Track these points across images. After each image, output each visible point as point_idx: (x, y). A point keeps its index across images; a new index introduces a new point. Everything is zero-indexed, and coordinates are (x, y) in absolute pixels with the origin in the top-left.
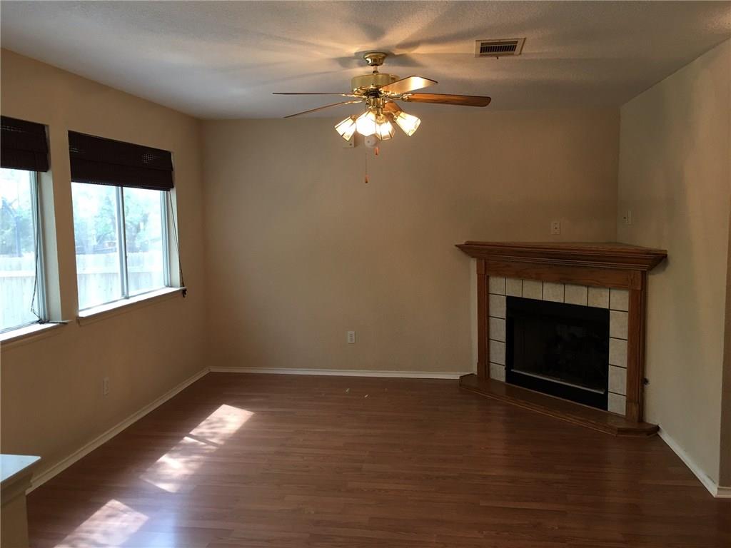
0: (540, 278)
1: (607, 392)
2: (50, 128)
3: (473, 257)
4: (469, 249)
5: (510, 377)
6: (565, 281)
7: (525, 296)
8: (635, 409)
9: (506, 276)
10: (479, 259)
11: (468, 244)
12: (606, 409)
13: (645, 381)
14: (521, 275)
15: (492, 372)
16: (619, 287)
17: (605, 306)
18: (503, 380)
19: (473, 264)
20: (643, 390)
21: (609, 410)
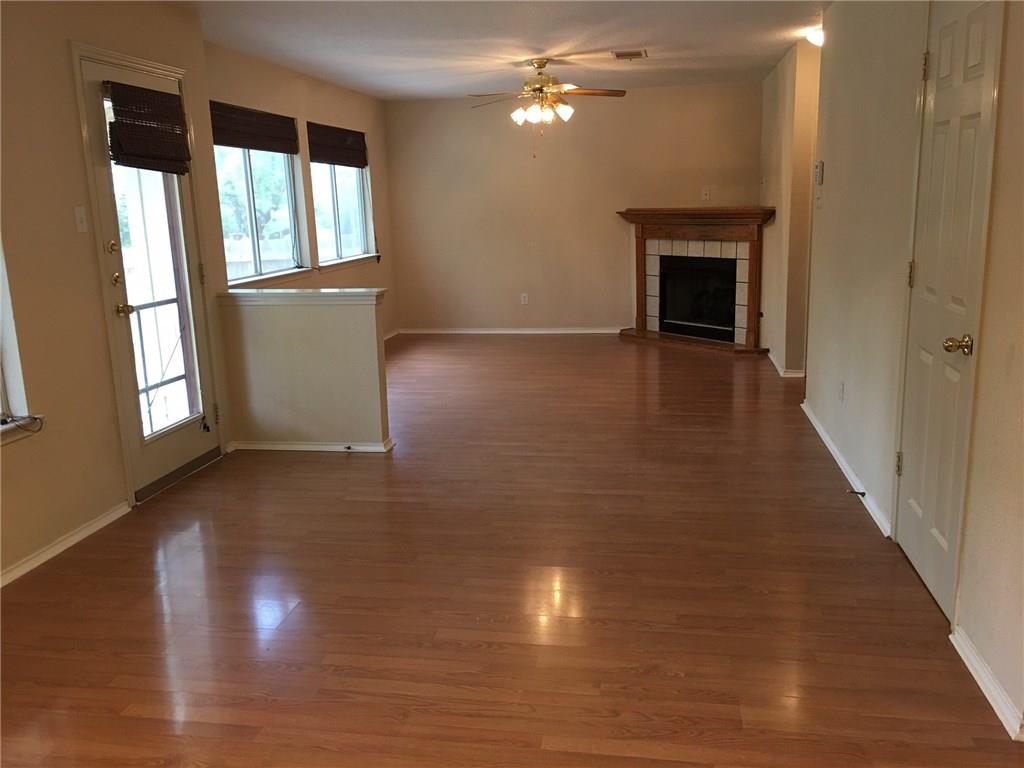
0: (685, 238)
1: (734, 327)
2: (299, 120)
3: (632, 222)
4: (629, 216)
5: (663, 327)
6: (704, 238)
7: (674, 255)
8: (752, 338)
9: (659, 238)
10: (637, 223)
11: (628, 210)
12: (733, 341)
13: (761, 315)
14: (670, 236)
15: (648, 324)
16: (743, 240)
17: (733, 257)
18: (658, 330)
19: (632, 228)
20: (759, 322)
21: (736, 341)
